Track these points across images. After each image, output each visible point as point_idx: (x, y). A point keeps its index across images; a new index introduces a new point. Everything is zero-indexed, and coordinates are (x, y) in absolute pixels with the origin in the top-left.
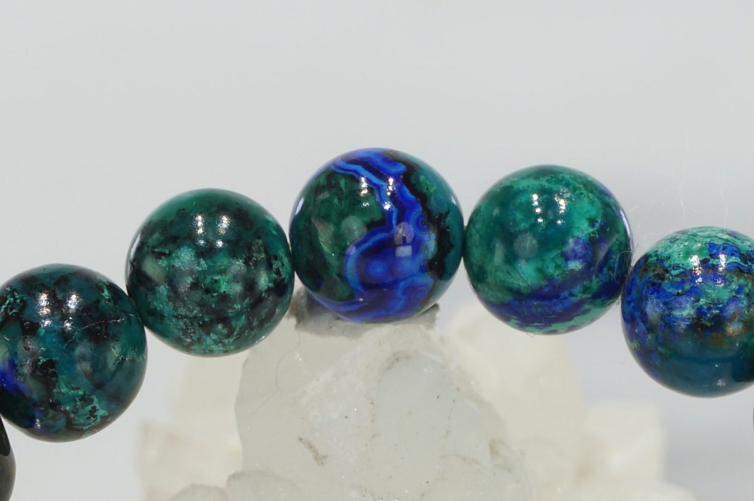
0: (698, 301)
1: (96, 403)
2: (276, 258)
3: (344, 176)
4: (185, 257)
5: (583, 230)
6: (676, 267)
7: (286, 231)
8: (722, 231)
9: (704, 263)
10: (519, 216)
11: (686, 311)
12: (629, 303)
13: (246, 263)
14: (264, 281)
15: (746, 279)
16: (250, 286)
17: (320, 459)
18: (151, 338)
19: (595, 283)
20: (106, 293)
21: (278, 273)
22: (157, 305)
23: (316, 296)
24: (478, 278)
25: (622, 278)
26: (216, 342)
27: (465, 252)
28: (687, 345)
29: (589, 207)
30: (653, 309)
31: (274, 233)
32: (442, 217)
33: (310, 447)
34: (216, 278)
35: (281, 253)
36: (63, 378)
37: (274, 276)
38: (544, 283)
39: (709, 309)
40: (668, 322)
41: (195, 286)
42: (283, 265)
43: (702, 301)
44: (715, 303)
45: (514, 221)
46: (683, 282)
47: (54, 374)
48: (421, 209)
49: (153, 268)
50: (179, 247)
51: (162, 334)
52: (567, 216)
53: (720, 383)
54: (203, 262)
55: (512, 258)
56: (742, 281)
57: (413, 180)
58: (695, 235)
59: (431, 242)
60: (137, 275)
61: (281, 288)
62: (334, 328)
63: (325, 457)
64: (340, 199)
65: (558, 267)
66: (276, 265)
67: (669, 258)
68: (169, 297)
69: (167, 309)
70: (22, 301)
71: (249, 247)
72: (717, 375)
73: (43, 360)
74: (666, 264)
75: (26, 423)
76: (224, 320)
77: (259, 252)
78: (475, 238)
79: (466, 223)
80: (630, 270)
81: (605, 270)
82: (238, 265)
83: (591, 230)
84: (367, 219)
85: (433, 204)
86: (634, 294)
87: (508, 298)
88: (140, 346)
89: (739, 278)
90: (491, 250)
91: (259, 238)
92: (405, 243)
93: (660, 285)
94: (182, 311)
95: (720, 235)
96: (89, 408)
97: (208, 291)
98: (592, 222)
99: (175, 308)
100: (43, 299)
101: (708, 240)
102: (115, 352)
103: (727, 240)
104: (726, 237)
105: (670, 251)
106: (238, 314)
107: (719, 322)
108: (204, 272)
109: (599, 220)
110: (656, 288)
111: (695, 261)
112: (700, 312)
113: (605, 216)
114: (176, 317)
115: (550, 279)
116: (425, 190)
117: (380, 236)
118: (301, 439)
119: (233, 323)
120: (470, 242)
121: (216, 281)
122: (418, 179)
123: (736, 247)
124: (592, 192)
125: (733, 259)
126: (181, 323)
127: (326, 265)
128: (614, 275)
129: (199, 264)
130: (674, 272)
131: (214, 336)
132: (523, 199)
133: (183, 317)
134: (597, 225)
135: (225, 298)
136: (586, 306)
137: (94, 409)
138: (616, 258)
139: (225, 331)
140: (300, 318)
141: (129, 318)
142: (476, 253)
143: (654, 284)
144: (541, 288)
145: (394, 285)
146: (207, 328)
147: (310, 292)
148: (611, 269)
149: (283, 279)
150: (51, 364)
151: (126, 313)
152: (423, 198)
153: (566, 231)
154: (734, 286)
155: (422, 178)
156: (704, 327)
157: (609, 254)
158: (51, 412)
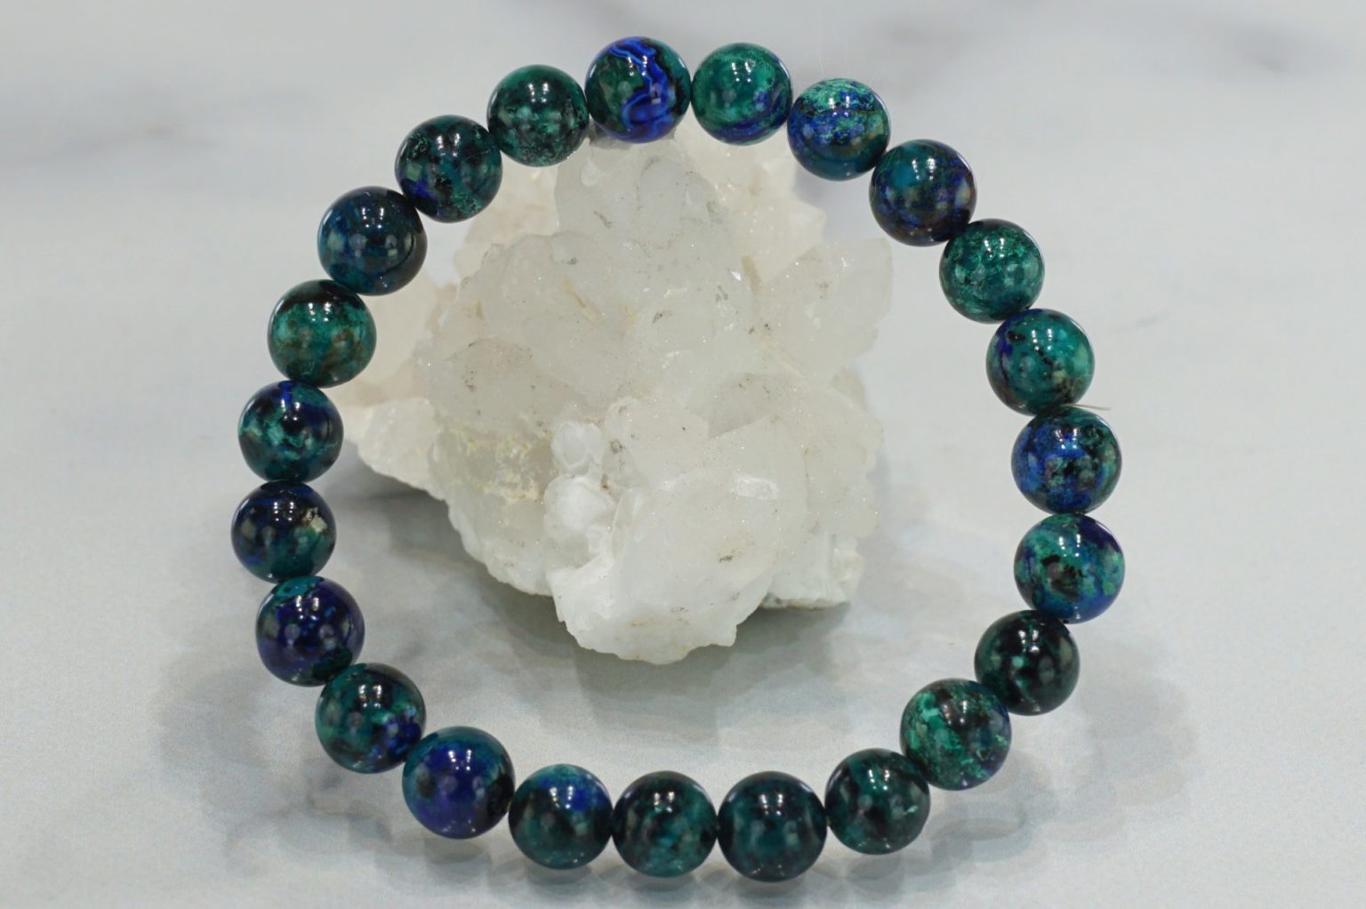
0: (834, 128)
1: (475, 203)
2: (579, 109)
3: (620, 58)
4: (525, 112)
5: (764, 87)
6: (821, 107)
7: (583, 88)
8: (847, 82)
9: (837, 104)
10: (725, 79)
11: (827, 135)
12: (792, 128)
13: (562, 114)
14: (572, 122)
15: (863, 113)
16: (564, 126)
17: (608, 224)
18: (505, 158)
19: (772, 117)
20: (478, 135)
21: (581, 118)
22: (509, 140)
23: (601, 126)
24: (700, 114)
25: (787, 113)
26: (544, 161)
27: (692, 99)
28: (829, 154)
29: (766, 72)
30: (807, 130)
31: (577, 93)
32: (679, 80)
33: (601, 217)
34: (545, 124)
35: (582, 105)
36: (455, 189)
37: (578, 120)
38: (741, 119)
39: (842, 133)
40: (816, 139)
41: (532, 129)
42: (583, 112)
43: (838, 129)
44: (845, 130)
45: (723, 82)
46: (826, 117)
47: (450, 188)
48: (666, 77)
49: (505, 117)
50: (521, 106)
51: (511, 154)
52: (753, 75)
53: (848, 174)
54: (536, 115)
55: (721, 104)
56: (861, 115)
57: (660, 59)
58: (831, 86)
59: (672, 94)
60: (494, 120)
61: (583, 125)
62: (614, 145)
63: (610, 223)
64: (617, 74)
65: (750, 110)
66: (580, 113)
67: (816, 101)
68: (516, 137)
69: (515, 143)
70: (429, 143)
71: (563, 104)
72: (846, 170)
73: (443, 180)
74: (815, 105)
75: (432, 213)
76: (550, 148)
77: (569, 107)
78: (698, 92)
79: (692, 79)
80: (792, 106)
81: (778, 109)
82: (557, 115)
83: (769, 86)
84: (635, 85)
85: (673, 73)
86: (796, 123)
87: (719, 128)
88: (498, 163)
89: (859, 113)
90: (707, 96)
91: (569, 97)
92: (656, 96)
93: (811, 119)
94: (524, 144)
95: (846, 85)
96: (471, 205)
97: (540, 132)
98: (769, 81)
99: (520, 143)
100: (440, 140)
101: (839, 89)
102: (484, 169)
103: (851, 89)
104: (850, 87)
105: (816, 97)
106: (559, 144)
107: (847, 140)
108: (538, 122)
109: (773, 80)
110: (809, 119)
111: (832, 102)
112: (836, 135)
113: (777, 76)
114: (521, 147)
115: (745, 117)
116: (668, 65)
117: (643, 96)
118: (595, 213)
119: (556, 150)
120: (695, 93)
121: (545, 127)
122: (663, 58)
123: (857, 93)
124: (768, 61)
125: (855, 102)
126: (524, 151)
127: (610, 112)
128: (783, 112)
129: (534, 117)
130: (820, 111)
131: (543, 158)
132: (727, 68)
133: (525, 147)
134: (771, 82)
135: (550, 136)
136: (767, 131)
137: (474, 206)
138: (784, 102)
139: (550, 155)
140: (592, 139)
141: (492, 149)
142: (700, 100)
143: (808, 118)
144: (740, 122)
145: (651, 122)
146: (540, 154)
147: (599, 125)
148: (782, 108)
149: (583, 120)
150: (448, 182)
152: (667, 70)
153: (753, 87)
154: (856, 119)
155: (666, 57)
156: (839, 144)
157: (779, 99)
158: (448, 209)
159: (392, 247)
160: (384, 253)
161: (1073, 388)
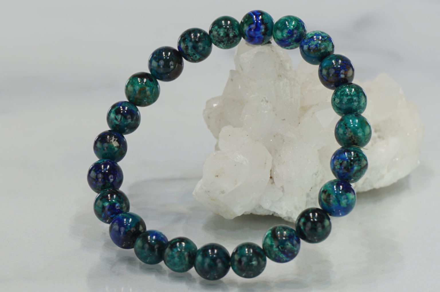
4: (216, 28)
5: (291, 28)
6: (308, 37)
11: (307, 46)
19: (294, 39)
20: (202, 34)
29: (294, 24)
37: (234, 34)
38: (283, 38)
42: (236, 32)
47: (188, 48)
49: (212, 29)
54: (219, 29)
59: (262, 27)
65: (285, 35)
67: (308, 35)
76: (223, 42)
77: (231, 29)
81: (296, 36)
82: (225, 30)
83: (293, 28)
87: (277, 41)
90: (276, 30)
91: (232, 26)
94: (215, 39)
96: (195, 56)
101: (316, 33)
109: (295, 26)
113: (297, 26)
114: (214, 40)
116: (263, 19)
117: (252, 27)
121: (221, 33)
123: (321, 35)
124: (296, 21)
127: (243, 32)
128: (298, 37)
133: (215, 40)
134: (295, 27)
141: (206, 39)
144: (282, 39)
145: (254, 37)
146: (220, 42)
149: (236, 35)
151: (205, 38)
155: (264, 16)
158: (188, 56)
159: (172, 65)
160: (169, 67)
161: (355, 140)
